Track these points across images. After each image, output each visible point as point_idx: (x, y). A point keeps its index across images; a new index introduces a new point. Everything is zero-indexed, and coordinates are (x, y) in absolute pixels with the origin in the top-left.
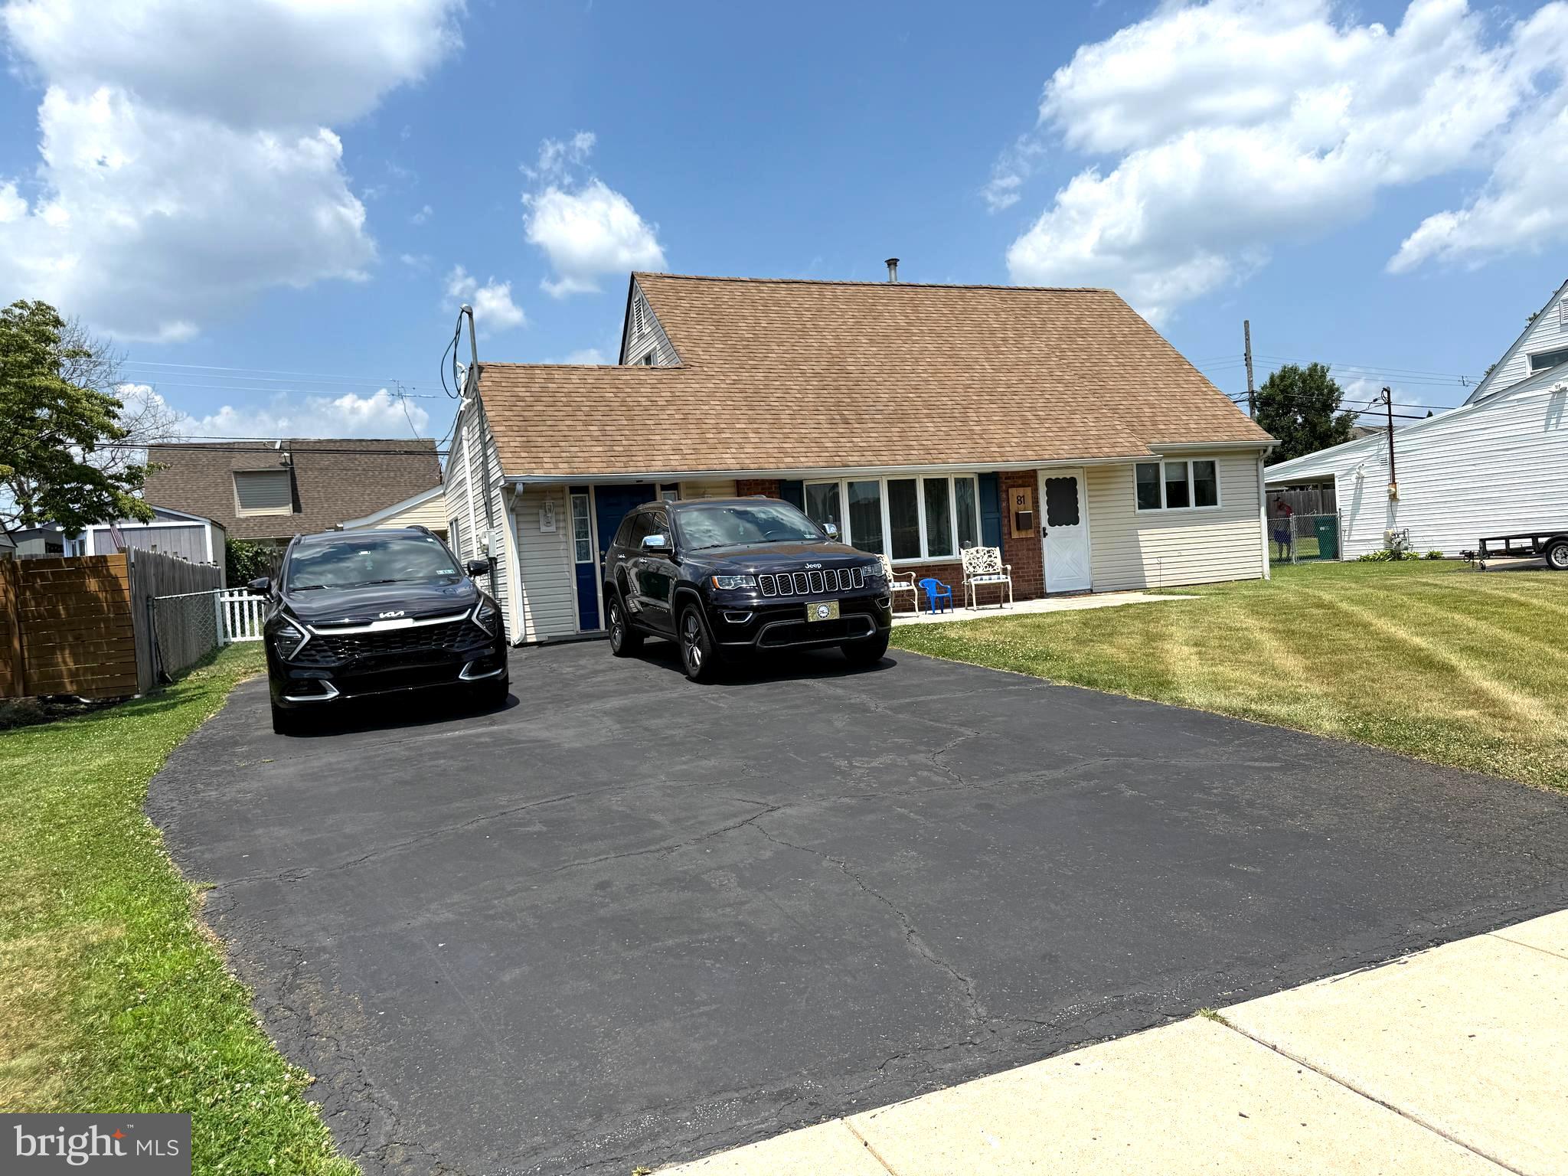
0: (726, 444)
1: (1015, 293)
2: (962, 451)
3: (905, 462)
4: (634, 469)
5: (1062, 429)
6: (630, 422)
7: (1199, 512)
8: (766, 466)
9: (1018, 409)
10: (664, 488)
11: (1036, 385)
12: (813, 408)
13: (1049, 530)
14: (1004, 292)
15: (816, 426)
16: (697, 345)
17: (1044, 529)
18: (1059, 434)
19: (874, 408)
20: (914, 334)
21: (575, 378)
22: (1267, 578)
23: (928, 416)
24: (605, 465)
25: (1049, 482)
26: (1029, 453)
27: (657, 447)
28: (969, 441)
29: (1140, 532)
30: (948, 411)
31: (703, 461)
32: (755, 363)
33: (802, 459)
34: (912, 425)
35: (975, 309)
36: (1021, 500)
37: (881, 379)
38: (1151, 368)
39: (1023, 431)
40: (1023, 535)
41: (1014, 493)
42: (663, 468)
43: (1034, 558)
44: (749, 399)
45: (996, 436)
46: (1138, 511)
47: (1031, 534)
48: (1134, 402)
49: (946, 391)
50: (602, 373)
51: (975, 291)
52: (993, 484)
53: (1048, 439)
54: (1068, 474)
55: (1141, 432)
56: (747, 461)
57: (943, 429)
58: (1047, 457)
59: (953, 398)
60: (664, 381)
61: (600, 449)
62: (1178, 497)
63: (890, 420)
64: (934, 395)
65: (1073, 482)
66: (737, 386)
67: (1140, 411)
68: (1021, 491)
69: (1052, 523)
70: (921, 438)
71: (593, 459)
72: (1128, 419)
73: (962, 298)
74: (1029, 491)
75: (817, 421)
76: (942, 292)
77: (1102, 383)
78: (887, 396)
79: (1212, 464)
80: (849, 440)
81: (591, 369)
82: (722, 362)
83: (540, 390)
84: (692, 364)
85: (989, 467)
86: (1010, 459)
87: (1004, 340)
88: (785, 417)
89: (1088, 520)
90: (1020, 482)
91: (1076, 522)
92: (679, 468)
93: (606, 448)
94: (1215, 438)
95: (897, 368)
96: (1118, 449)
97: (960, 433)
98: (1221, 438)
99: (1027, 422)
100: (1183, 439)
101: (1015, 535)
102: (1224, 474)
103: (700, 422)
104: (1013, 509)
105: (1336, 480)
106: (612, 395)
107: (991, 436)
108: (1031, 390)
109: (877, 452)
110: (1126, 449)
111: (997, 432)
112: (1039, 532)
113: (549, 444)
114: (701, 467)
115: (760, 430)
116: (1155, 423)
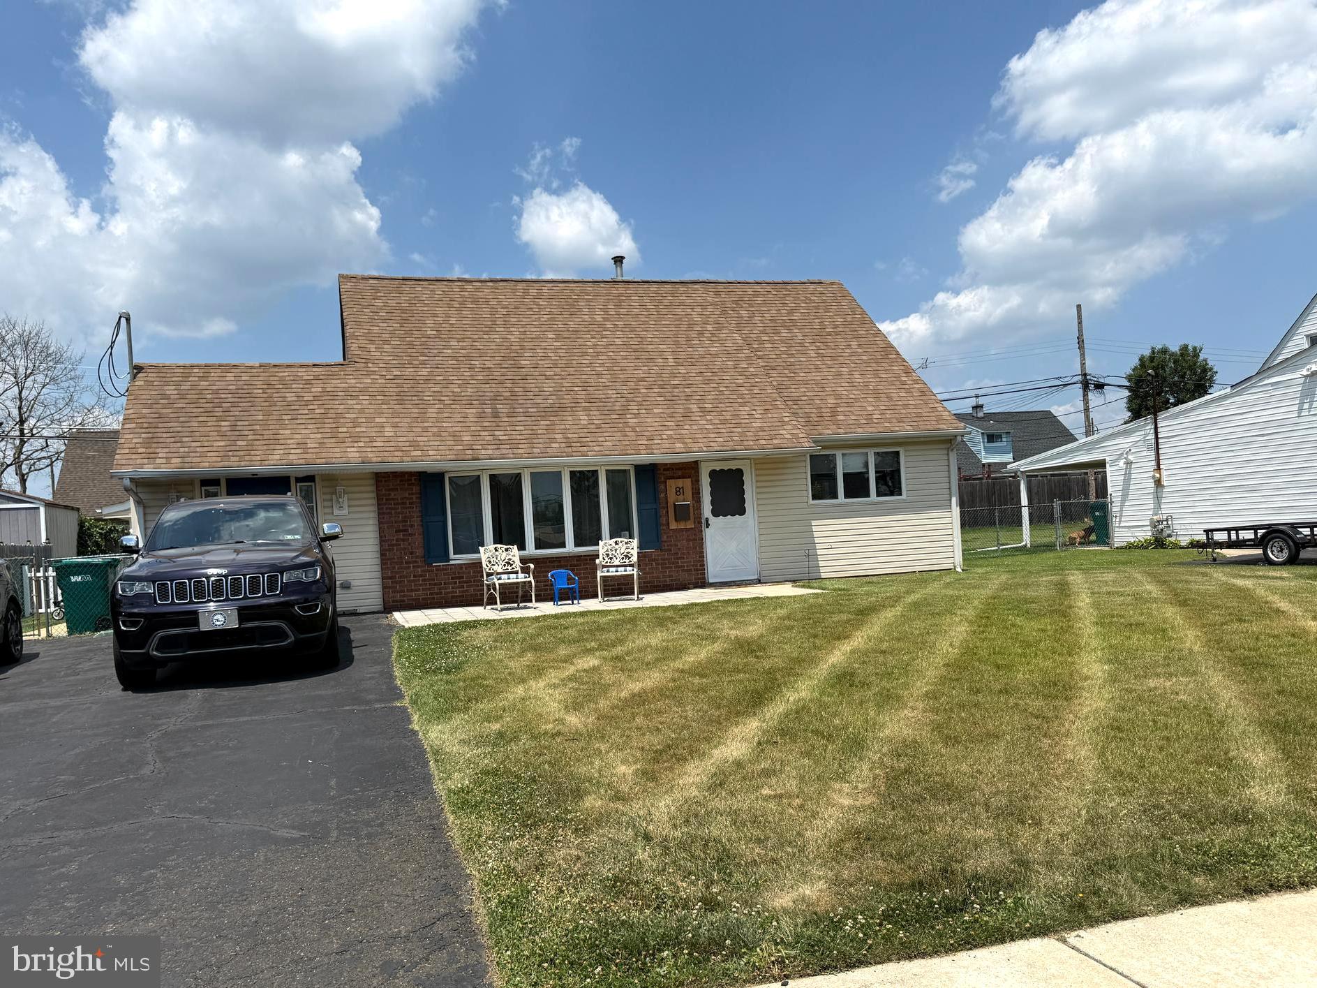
0: (356, 438)
1: (731, 287)
2: (607, 443)
3: (541, 455)
4: (248, 463)
5: (724, 422)
6: (266, 418)
7: (882, 503)
8: (390, 459)
9: (685, 402)
10: (298, 480)
11: (716, 378)
12: (467, 402)
13: (712, 520)
14: (720, 287)
15: (462, 420)
16: (372, 343)
17: (707, 520)
18: (719, 426)
19: (532, 402)
20: (606, 329)
21: (230, 377)
22: (959, 570)
23: (586, 409)
24: (219, 459)
25: (713, 474)
26: (678, 445)
27: (281, 442)
28: (619, 434)
29: (814, 523)
30: (610, 404)
31: (323, 455)
32: (427, 358)
33: (431, 453)
34: (564, 418)
35: (681, 304)
36: (679, 491)
37: (552, 373)
38: (853, 358)
39: (680, 423)
40: (682, 525)
41: (672, 484)
42: (279, 462)
43: (695, 548)
44: (402, 394)
45: (649, 429)
46: (811, 502)
47: (690, 525)
48: (820, 394)
49: (617, 384)
50: (262, 370)
51: (690, 286)
52: (650, 474)
53: (705, 431)
54: (733, 466)
55: (816, 423)
56: (370, 455)
57: (596, 422)
58: (695, 449)
59: (620, 391)
60: (321, 377)
61: (222, 444)
62: (856, 486)
63: (543, 414)
64: (601, 388)
65: (740, 472)
66: (396, 381)
67: (824, 401)
68: (680, 483)
69: (716, 513)
70: (568, 431)
71: (209, 454)
72: (807, 411)
73: (673, 294)
74: (688, 482)
75: (463, 415)
76: (654, 287)
77: (792, 375)
78: (551, 389)
79: (898, 453)
80: (491, 433)
81: (251, 367)
82: (391, 358)
83: (189, 388)
84: (357, 360)
85: (644, 458)
86: (655, 451)
87: (701, 333)
88: (432, 412)
89: (755, 509)
90: (680, 473)
91: (742, 511)
92: (295, 462)
93: (229, 443)
94: (897, 429)
95: (574, 362)
96: (776, 442)
97: (612, 425)
98: (906, 429)
99: (689, 414)
100: (860, 430)
101: (673, 526)
102: (909, 464)
103: (339, 415)
104: (671, 500)
105: (1107, 465)
106: (260, 391)
107: (645, 429)
108: (708, 382)
109: (514, 445)
110: (785, 441)
111: (653, 423)
112: (700, 523)
113: (172, 440)
114: (318, 461)
115: (399, 425)
116: (834, 414)
